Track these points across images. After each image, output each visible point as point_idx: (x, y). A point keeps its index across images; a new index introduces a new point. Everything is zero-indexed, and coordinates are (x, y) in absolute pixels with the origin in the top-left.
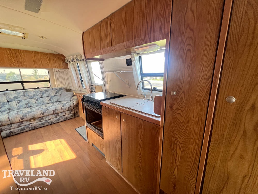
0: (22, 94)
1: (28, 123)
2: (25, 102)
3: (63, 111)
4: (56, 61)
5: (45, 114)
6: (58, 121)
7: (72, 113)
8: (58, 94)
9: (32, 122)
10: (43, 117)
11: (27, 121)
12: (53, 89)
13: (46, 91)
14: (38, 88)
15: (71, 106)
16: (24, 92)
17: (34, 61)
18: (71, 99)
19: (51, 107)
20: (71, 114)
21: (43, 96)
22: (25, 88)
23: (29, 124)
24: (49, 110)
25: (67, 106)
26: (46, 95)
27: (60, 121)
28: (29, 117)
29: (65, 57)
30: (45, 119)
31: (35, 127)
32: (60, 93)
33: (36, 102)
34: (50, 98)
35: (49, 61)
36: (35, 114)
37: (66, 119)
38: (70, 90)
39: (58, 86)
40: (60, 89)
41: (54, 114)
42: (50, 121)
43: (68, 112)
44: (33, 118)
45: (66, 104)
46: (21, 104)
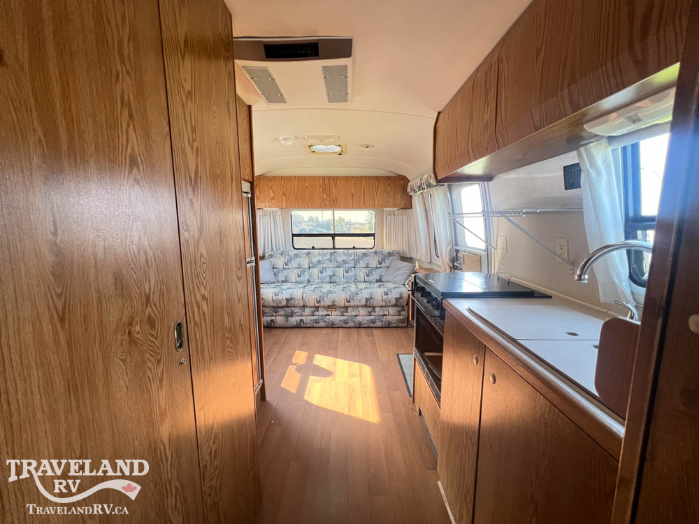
0: (328, 256)
1: (325, 313)
2: (330, 272)
3: (384, 304)
4: (389, 192)
5: (352, 303)
6: (372, 325)
7: (402, 313)
8: (383, 265)
9: (330, 313)
10: (347, 307)
11: (324, 307)
12: (376, 253)
13: (365, 255)
14: (354, 248)
15: (401, 298)
16: (331, 254)
17: (352, 195)
18: (406, 279)
19: (363, 291)
20: (400, 315)
21: (358, 266)
22: (336, 247)
23: (326, 315)
24: (359, 297)
25: (394, 294)
26: (362, 264)
27: (375, 325)
28: (327, 302)
29: (409, 181)
30: (351, 312)
31: (333, 323)
32: (387, 263)
33: (346, 274)
34: (370, 270)
35: (377, 194)
36: (336, 299)
37: (388, 326)
38: (409, 260)
39: (388, 247)
40: (390, 254)
41: (365, 306)
42: (359, 319)
43: (395, 308)
44: (333, 306)
45: (393, 291)
46: (324, 274)
